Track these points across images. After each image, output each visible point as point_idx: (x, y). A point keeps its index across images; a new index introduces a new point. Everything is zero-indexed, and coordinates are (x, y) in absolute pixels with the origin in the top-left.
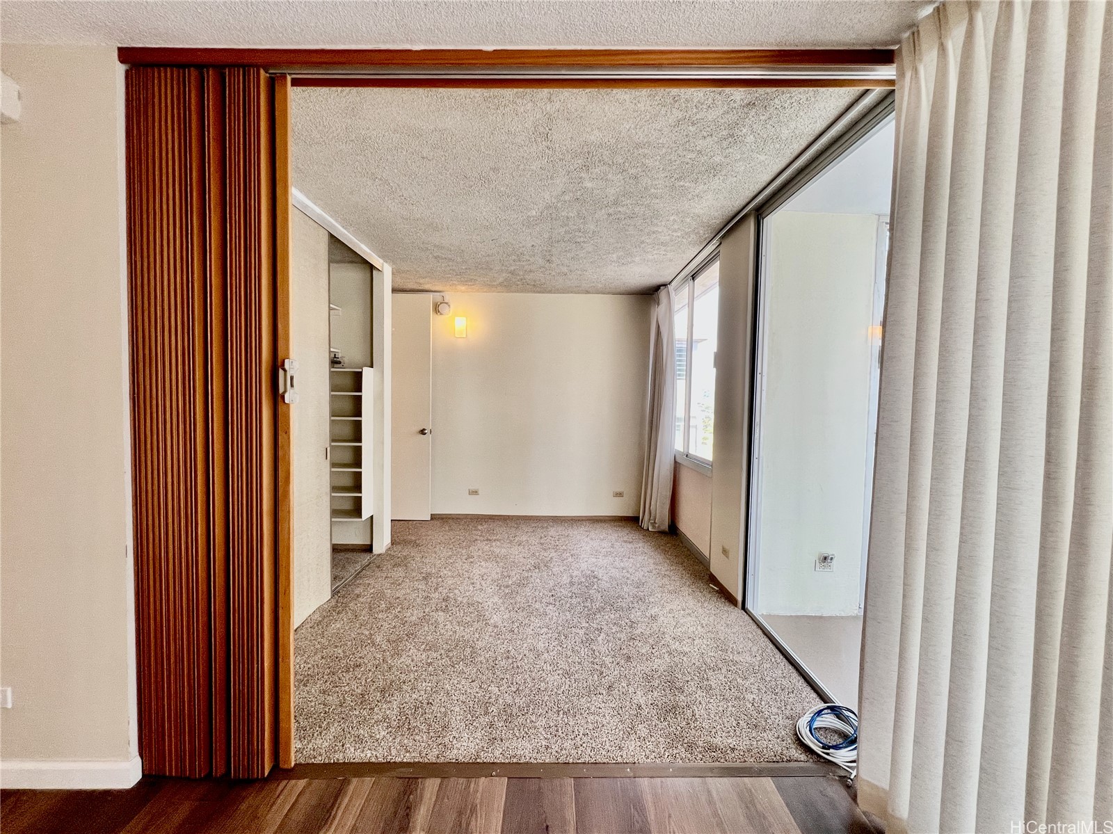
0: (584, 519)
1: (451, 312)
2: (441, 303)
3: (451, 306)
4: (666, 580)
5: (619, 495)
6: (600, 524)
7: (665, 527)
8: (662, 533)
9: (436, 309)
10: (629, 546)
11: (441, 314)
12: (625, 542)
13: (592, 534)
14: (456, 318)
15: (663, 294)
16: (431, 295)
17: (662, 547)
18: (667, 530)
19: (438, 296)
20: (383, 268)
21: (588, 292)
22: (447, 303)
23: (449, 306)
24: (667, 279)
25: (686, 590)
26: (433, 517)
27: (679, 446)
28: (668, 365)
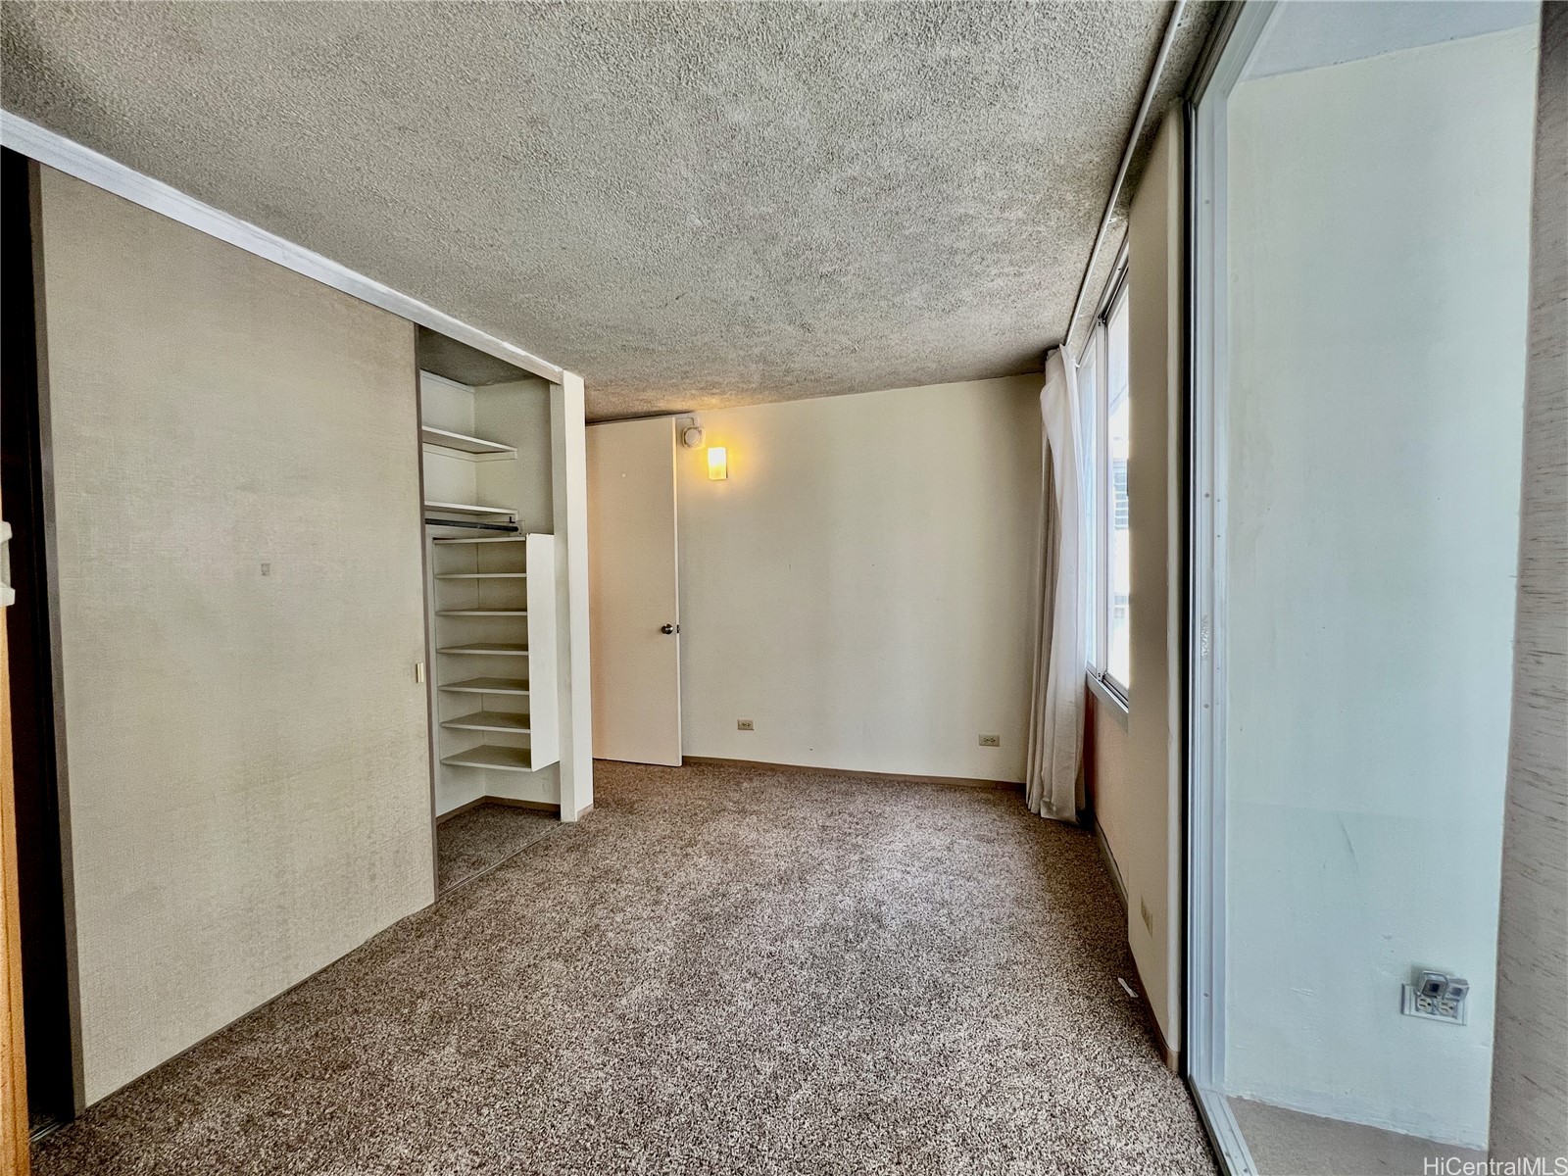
0: (926, 780)
1: (704, 439)
2: (689, 429)
3: (704, 432)
4: (1020, 952)
5: (990, 741)
6: (950, 796)
7: (1070, 813)
8: (1065, 824)
9: (683, 439)
10: (983, 848)
11: (689, 446)
12: (980, 838)
13: (926, 818)
14: (710, 449)
15: (1051, 365)
16: (673, 418)
17: (1050, 860)
18: (1074, 819)
19: (685, 419)
20: (562, 379)
21: (918, 383)
22: (696, 428)
23: (700, 432)
24: (1058, 331)
25: (1057, 983)
26: (687, 761)
27: (1090, 657)
28: (1066, 500)
